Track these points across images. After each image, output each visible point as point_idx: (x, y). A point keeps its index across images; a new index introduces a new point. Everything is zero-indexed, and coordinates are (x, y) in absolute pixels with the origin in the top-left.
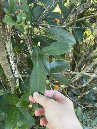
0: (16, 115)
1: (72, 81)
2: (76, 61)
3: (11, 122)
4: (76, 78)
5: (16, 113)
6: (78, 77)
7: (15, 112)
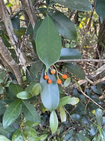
0: (19, 108)
1: (92, 75)
2: (100, 53)
3: (10, 115)
4: (96, 72)
5: (19, 106)
6: (100, 71)
7: (17, 105)
